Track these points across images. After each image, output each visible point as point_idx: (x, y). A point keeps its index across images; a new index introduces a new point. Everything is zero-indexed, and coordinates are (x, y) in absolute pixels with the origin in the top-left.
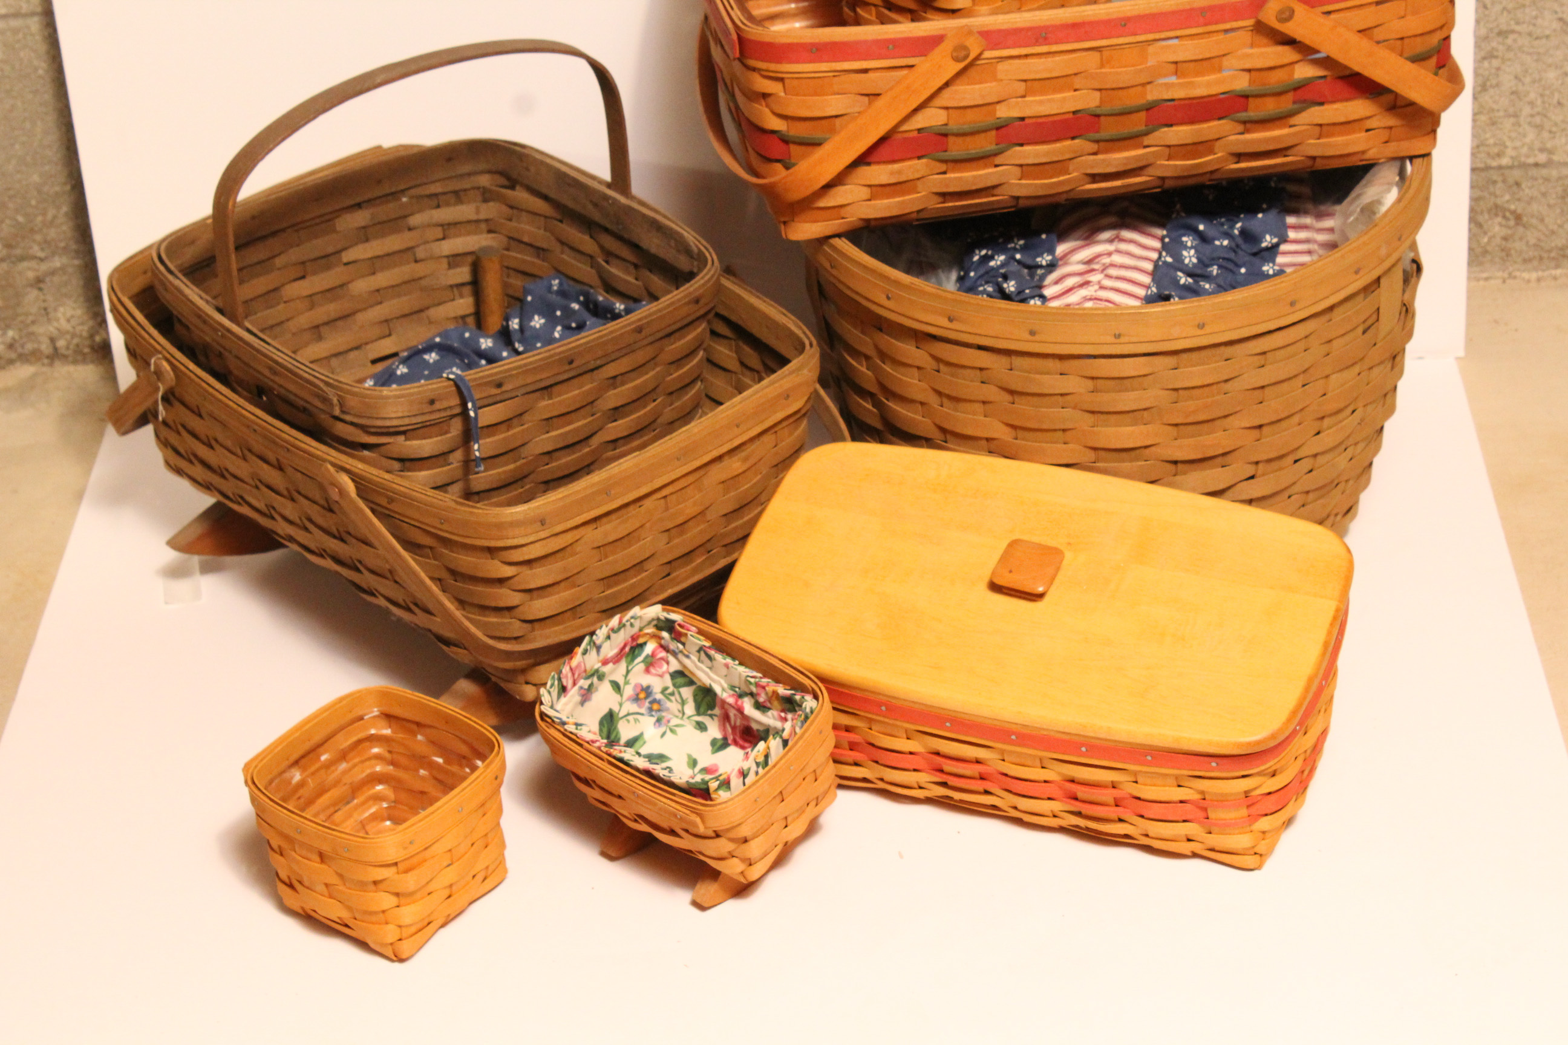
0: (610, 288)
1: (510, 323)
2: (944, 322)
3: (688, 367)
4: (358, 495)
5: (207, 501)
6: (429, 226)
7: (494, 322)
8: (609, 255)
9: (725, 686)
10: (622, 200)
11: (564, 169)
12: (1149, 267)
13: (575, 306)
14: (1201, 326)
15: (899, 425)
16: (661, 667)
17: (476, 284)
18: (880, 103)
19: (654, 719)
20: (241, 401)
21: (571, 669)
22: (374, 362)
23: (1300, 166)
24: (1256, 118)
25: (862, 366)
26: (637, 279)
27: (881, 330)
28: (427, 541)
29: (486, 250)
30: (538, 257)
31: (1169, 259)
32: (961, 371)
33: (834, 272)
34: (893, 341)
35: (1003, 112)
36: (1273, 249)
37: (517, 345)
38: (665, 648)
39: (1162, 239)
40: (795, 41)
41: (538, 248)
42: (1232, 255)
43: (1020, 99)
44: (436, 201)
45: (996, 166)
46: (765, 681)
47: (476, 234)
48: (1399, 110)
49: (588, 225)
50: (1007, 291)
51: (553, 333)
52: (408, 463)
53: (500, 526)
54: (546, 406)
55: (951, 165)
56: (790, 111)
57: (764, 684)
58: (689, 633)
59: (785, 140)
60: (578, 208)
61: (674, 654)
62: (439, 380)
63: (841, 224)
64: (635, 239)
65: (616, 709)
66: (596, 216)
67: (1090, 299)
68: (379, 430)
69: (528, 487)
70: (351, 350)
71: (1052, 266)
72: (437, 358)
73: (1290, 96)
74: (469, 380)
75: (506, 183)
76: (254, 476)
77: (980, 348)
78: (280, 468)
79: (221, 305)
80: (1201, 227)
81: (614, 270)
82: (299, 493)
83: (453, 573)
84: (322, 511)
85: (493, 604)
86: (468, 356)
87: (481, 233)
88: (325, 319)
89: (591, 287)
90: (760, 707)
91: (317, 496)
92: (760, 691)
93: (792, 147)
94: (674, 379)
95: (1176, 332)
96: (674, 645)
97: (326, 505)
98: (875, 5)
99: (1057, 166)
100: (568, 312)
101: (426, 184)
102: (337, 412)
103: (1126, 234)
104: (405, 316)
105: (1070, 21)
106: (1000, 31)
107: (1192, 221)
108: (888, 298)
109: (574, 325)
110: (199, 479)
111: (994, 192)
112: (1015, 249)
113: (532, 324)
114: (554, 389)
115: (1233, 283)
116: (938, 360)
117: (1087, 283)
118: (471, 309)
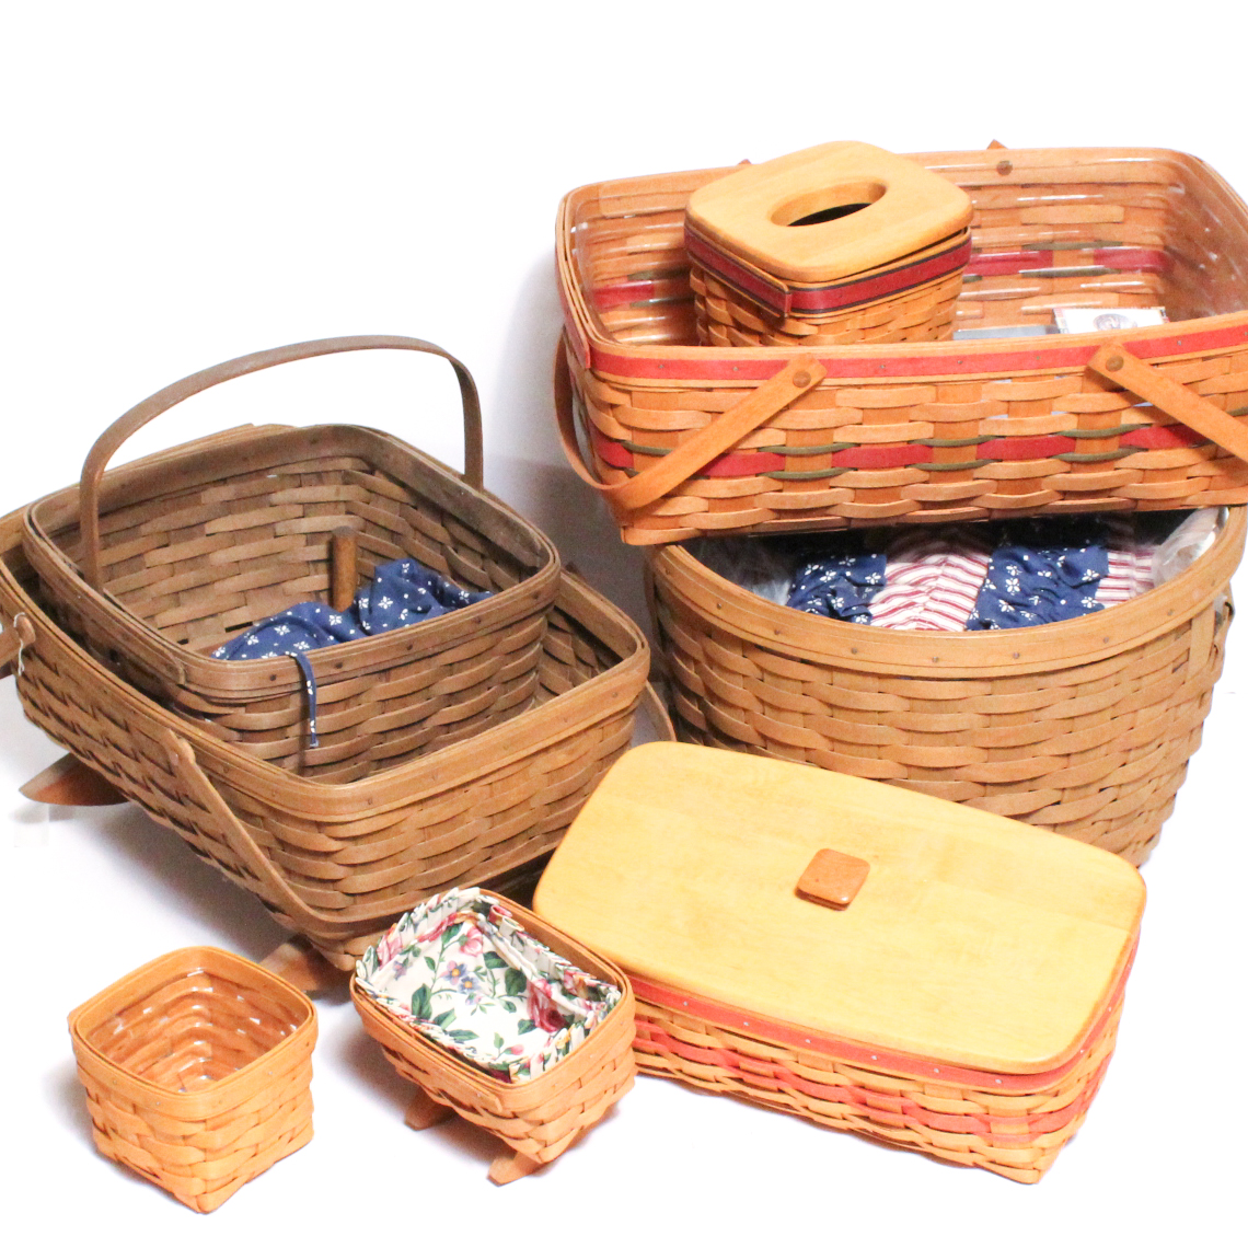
0: (457, 576)
1: (360, 602)
2: (771, 635)
3: (526, 657)
4: (198, 762)
5: (61, 752)
6: (290, 504)
7: (345, 600)
8: (459, 544)
9: (535, 970)
10: (475, 493)
11: (421, 459)
12: (973, 592)
13: (423, 591)
16: (475, 947)
17: (331, 562)
18: (722, 420)
19: (467, 996)
20: (95, 663)
21: (387, 944)
22: (229, 630)
23: (1124, 507)
24: (1083, 459)
25: (691, 669)
26: (483, 569)
27: (710, 636)
28: (258, 810)
29: (343, 530)
30: (392, 540)
31: (993, 587)
32: (785, 682)
33: (669, 577)
34: (722, 648)
35: (840, 437)
36: (1093, 583)
37: (364, 624)
38: (481, 930)
39: (988, 566)
40: (644, 357)
41: (393, 532)
42: (1053, 587)
43: (857, 426)
44: (299, 480)
45: (831, 487)
46: (573, 969)
47: (334, 514)
48: (1219, 461)
49: (441, 514)
50: (835, 607)
51: (399, 615)
52: (248, 734)
53: (328, 802)
54: (382, 688)
55: (788, 484)
56: (635, 423)
57: (571, 972)
58: (504, 917)
59: (630, 450)
60: (433, 498)
61: (489, 935)
62: (281, 657)
63: (678, 533)
64: (482, 529)
65: (429, 984)
66: (449, 506)
67: (915, 620)
68: (221, 701)
69: (360, 764)
70: (205, 617)
71: (880, 586)
72: (288, 631)
73: (1115, 442)
74: (310, 659)
75: (366, 468)
76: (103, 734)
77: (803, 661)
78: (127, 729)
80: (1026, 558)
81: (462, 559)
82: (143, 754)
83: (284, 844)
84: (162, 772)
85: (318, 876)
86: (316, 631)
87: (340, 513)
88: (184, 586)
89: (440, 573)
90: (566, 993)
91: (160, 759)
92: (568, 978)
93: (635, 456)
94: (508, 670)
95: (991, 661)
96: (489, 928)
97: (167, 768)
98: (727, 326)
99: (891, 492)
100: (415, 596)
101: (290, 464)
102: (182, 681)
103: (954, 559)
104: (260, 588)
105: (909, 356)
106: (840, 361)
107: (1017, 551)
108: (719, 607)
109: (419, 609)
110: (53, 731)
111: (828, 512)
112: (845, 566)
113: (380, 604)
114: (393, 672)
115: (1053, 615)
116: (763, 670)
117: (913, 604)
118: (325, 585)
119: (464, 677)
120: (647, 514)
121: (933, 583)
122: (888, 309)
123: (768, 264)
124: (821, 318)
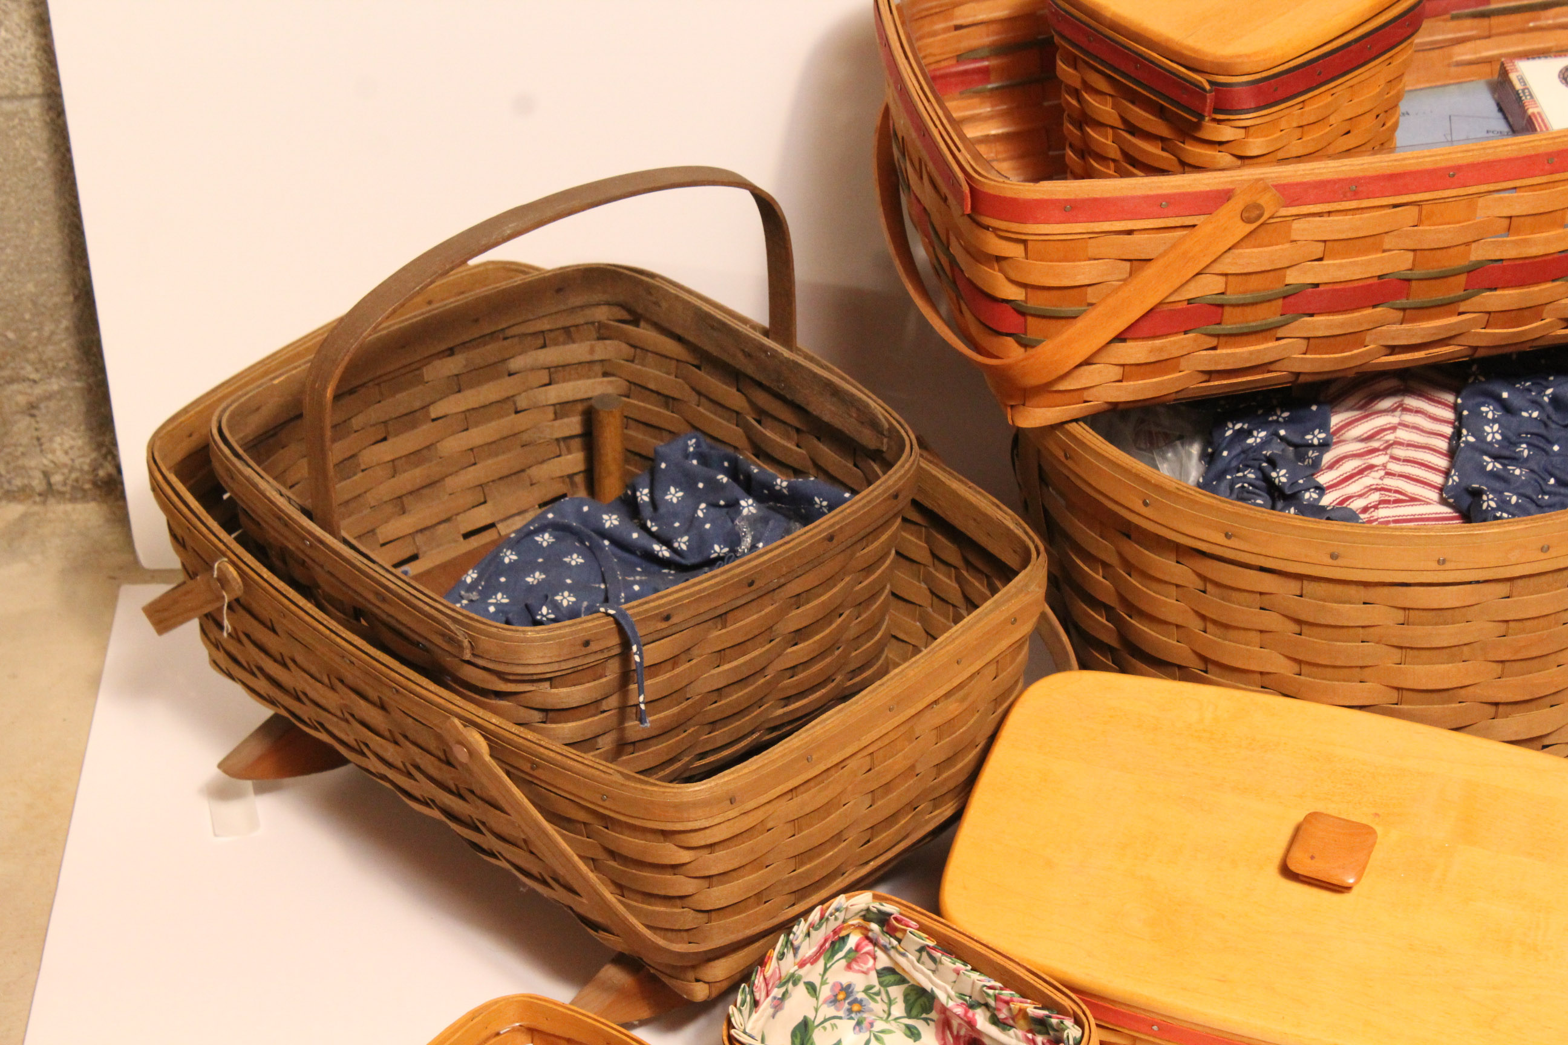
0: (761, 453)
1: (638, 494)
2: (1220, 539)
3: (879, 571)
4: (491, 756)
5: (266, 712)
6: (532, 369)
7: (612, 486)
8: (762, 415)
9: (953, 993)
10: (786, 353)
11: (706, 308)
12: (1443, 445)
13: (723, 478)
14: (1544, 549)
15: (1143, 647)
16: (865, 964)
17: (589, 438)
18: (1150, 271)
19: (854, 1022)
20: (334, 625)
21: (765, 979)
22: (467, 536)
25: (1098, 573)
26: (798, 446)
27: (1129, 537)
28: (581, 816)
29: (603, 397)
30: (667, 406)
31: (1471, 439)
32: (1234, 594)
33: (1069, 463)
34: (1147, 552)
35: (1293, 278)
37: (649, 524)
38: (875, 943)
39: (1456, 408)
40: (1045, 197)
41: (667, 397)
42: (1542, 431)
43: (1316, 263)
44: (542, 339)
45: (1278, 339)
46: (1007, 994)
47: (589, 377)
49: (735, 376)
50: (1277, 481)
51: (696, 512)
52: (552, 713)
53: (679, 807)
55: (1223, 340)
56: (1032, 279)
57: (1007, 998)
58: (909, 929)
59: (1021, 311)
60: (725, 357)
61: (885, 949)
62: (595, 616)
63: (1081, 408)
64: (799, 399)
65: (811, 1015)
66: (750, 369)
67: (1377, 490)
68: (519, 678)
69: (690, 731)
70: (439, 523)
71: (1325, 446)
72: (552, 540)
74: (634, 615)
75: (626, 316)
76: (344, 708)
77: (1262, 569)
78: (382, 707)
79: (308, 504)
80: (1505, 395)
81: (768, 433)
82: (406, 737)
83: (613, 854)
84: (437, 763)
85: (662, 893)
86: (590, 538)
87: (596, 376)
88: (409, 488)
89: (736, 448)
90: (995, 1021)
91: (432, 745)
92: (1001, 1005)
93: (1030, 319)
94: (862, 589)
95: (1514, 556)
96: (884, 940)
97: (443, 757)
98: (1112, 127)
99: (1354, 338)
100: (713, 486)
101: (531, 320)
102: (467, 656)
103: (1412, 402)
104: (501, 479)
105: (1388, 172)
106: (1300, 184)
107: (1494, 387)
108: (1145, 504)
109: (722, 503)
110: (262, 692)
111: (1271, 368)
112: (1277, 421)
113: (668, 497)
114: (730, 616)
115: (1550, 468)
116: (1204, 579)
117: (1371, 467)
118: (581, 467)
119: (813, 608)
120: (1044, 390)
121: (1390, 437)
122: (1330, 99)
123: (1181, 55)
124: (1248, 119)
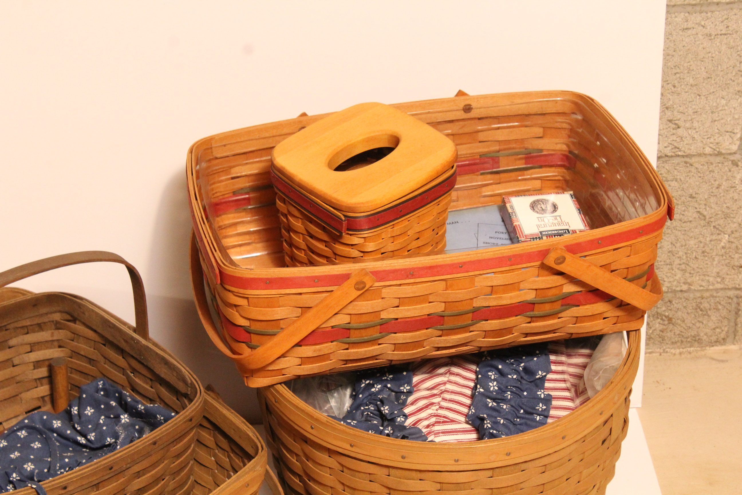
1: (72, 410)
2: (348, 447)
3: (184, 456)
6: (22, 345)
7: (62, 404)
10: (143, 341)
11: (106, 316)
12: (469, 392)
13: (113, 403)
14: (508, 454)
17: (51, 378)
18: (310, 314)
23: (564, 337)
24: (539, 315)
25: (294, 459)
26: (151, 387)
27: (306, 443)
29: (58, 359)
30: (90, 364)
31: (482, 390)
32: (357, 474)
33: (277, 405)
34: (314, 450)
35: (384, 315)
36: (543, 379)
37: (76, 426)
39: (476, 373)
40: (256, 277)
41: (90, 359)
42: (518, 384)
43: (396, 308)
44: (27, 330)
45: (379, 344)
47: (51, 348)
48: (623, 307)
49: (121, 351)
50: (383, 412)
51: (99, 421)
55: (351, 345)
56: (253, 316)
59: (248, 331)
60: (115, 342)
62: (26, 488)
63: (282, 378)
64: (150, 365)
66: (127, 349)
67: (434, 416)
71: (410, 393)
72: (26, 434)
73: (559, 303)
74: (45, 488)
75: (69, 318)
77: (369, 462)
80: (500, 367)
81: (137, 380)
86: (45, 433)
87: (55, 348)
89: (122, 386)
93: (252, 335)
94: (174, 466)
95: (493, 458)
98: (302, 234)
99: (418, 344)
100: (109, 407)
101: (20, 321)
103: (455, 370)
105: (429, 265)
106: (384, 271)
107: (495, 363)
108: (312, 428)
109: (112, 416)
111: (377, 357)
112: (387, 380)
113: (86, 412)
114: (100, 485)
115: (521, 405)
116: (342, 466)
117: (432, 404)
118: (48, 392)
119: (146, 478)
120: (262, 370)
121: (443, 388)
122: (407, 223)
123: (331, 202)
124: (366, 234)
